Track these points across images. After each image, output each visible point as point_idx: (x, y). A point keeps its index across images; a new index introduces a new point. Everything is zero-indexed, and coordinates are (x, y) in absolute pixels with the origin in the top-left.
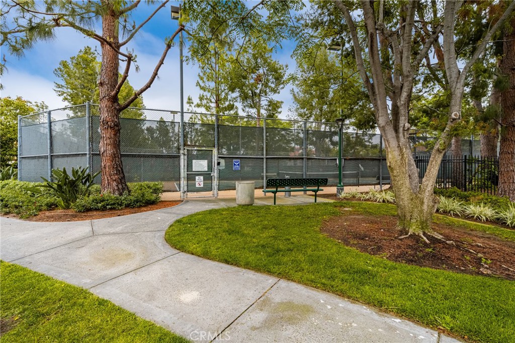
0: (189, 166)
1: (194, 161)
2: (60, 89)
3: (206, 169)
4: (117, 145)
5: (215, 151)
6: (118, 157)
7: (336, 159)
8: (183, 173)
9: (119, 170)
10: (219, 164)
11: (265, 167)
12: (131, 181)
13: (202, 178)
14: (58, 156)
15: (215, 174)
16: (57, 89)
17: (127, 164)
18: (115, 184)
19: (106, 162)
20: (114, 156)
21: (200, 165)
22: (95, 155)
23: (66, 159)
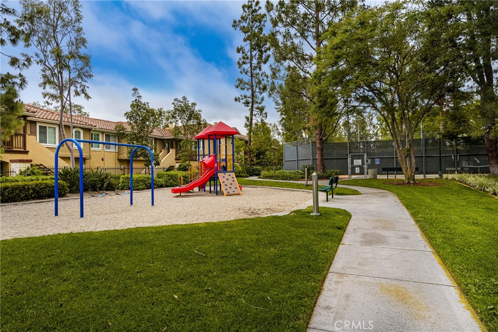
0: (352, 163)
1: (354, 160)
2: (278, 107)
3: (361, 164)
4: (322, 156)
5: (365, 155)
6: (322, 160)
7: (451, 156)
8: (349, 165)
9: (323, 165)
10: (367, 161)
11: (395, 162)
12: (327, 169)
13: (359, 168)
14: (300, 160)
15: (365, 166)
16: (276, 107)
17: (326, 162)
18: (322, 170)
19: (318, 162)
20: (321, 160)
21: (358, 162)
22: (314, 159)
23: (303, 161)
